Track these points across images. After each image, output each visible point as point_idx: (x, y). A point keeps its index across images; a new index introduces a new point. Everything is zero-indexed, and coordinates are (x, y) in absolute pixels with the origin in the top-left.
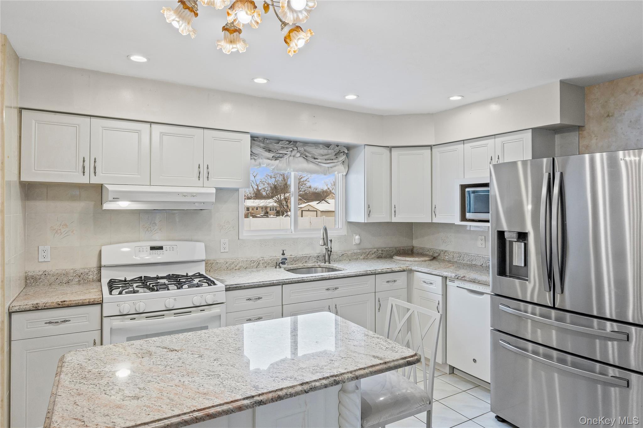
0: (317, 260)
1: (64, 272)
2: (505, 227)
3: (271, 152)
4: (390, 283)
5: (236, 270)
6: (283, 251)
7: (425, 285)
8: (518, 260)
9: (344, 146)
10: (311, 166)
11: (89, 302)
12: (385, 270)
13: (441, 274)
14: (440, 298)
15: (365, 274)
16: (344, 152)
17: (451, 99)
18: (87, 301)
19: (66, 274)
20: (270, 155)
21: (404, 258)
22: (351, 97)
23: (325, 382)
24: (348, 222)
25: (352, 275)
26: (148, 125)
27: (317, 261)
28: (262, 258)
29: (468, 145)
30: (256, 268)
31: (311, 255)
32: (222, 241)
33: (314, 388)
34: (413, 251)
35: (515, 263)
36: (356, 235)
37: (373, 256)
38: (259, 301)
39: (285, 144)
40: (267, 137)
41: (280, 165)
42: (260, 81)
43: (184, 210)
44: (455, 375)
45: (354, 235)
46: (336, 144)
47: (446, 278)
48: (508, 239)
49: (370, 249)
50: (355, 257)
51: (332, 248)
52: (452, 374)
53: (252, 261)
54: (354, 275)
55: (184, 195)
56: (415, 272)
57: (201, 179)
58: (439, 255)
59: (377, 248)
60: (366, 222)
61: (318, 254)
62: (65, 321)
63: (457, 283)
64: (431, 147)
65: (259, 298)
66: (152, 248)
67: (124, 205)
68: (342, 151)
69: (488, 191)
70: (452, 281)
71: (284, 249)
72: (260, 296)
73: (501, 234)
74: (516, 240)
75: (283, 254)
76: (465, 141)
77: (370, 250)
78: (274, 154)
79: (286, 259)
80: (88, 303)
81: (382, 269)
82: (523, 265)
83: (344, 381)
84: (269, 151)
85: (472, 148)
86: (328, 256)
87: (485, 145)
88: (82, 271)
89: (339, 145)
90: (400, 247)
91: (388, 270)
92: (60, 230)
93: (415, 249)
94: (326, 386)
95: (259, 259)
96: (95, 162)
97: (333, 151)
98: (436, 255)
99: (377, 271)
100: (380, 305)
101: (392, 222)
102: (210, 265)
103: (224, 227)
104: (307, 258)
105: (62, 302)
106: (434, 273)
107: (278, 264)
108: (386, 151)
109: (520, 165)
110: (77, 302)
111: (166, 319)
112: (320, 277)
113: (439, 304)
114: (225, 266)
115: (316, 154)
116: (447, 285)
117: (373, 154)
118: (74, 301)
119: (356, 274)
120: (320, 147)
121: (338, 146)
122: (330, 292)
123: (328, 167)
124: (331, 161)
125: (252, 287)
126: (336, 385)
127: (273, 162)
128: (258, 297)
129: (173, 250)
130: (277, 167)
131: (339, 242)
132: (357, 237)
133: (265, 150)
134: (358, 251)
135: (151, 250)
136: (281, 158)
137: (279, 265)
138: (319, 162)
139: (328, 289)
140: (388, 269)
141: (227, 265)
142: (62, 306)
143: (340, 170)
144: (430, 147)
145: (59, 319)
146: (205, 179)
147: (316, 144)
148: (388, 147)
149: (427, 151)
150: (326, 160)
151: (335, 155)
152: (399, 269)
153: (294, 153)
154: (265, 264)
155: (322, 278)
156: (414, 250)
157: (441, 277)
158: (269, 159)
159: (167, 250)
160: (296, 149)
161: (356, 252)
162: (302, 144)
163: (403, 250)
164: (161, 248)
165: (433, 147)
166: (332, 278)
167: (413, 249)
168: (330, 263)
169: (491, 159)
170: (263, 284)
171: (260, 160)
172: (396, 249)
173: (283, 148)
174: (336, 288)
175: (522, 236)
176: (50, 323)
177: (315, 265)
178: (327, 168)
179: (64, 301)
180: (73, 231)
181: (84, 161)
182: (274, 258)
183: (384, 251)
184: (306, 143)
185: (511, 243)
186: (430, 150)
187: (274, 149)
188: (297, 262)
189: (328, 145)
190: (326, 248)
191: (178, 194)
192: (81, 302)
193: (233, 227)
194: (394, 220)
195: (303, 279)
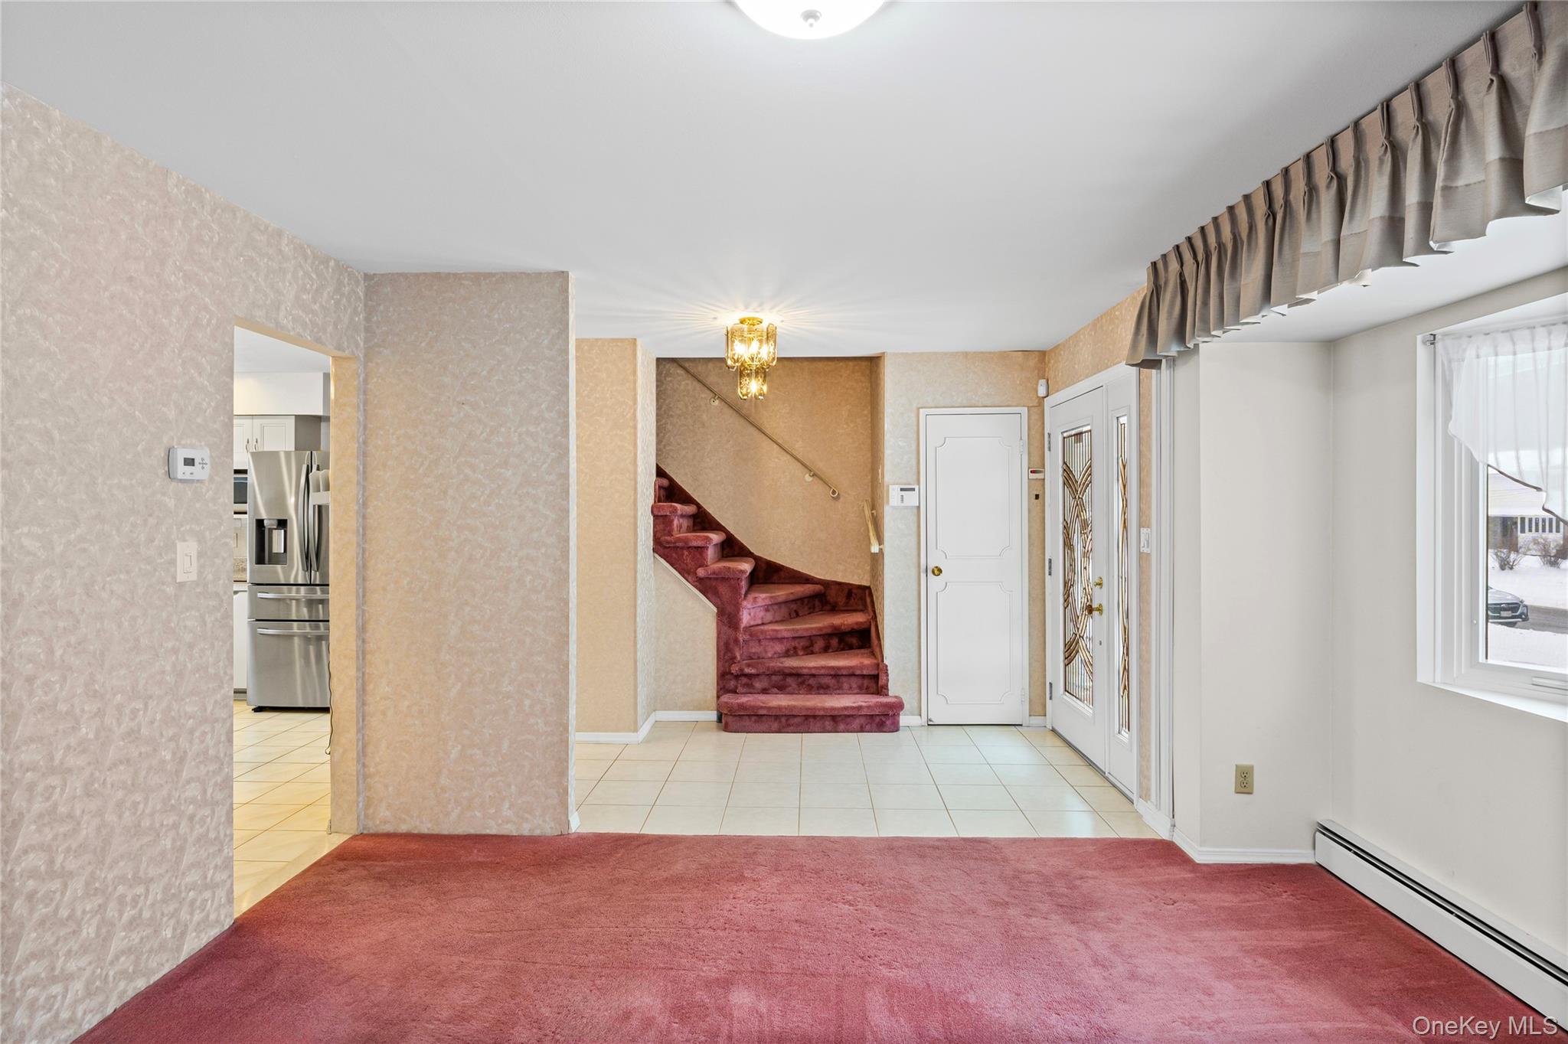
2: (264, 515)
8: (278, 547)
35: (275, 550)
48: (267, 527)
69: (246, 479)
73: (260, 523)
74: (275, 527)
82: (282, 551)
109: (282, 456)
169: (248, 442)
175: (282, 524)
185: (271, 530)
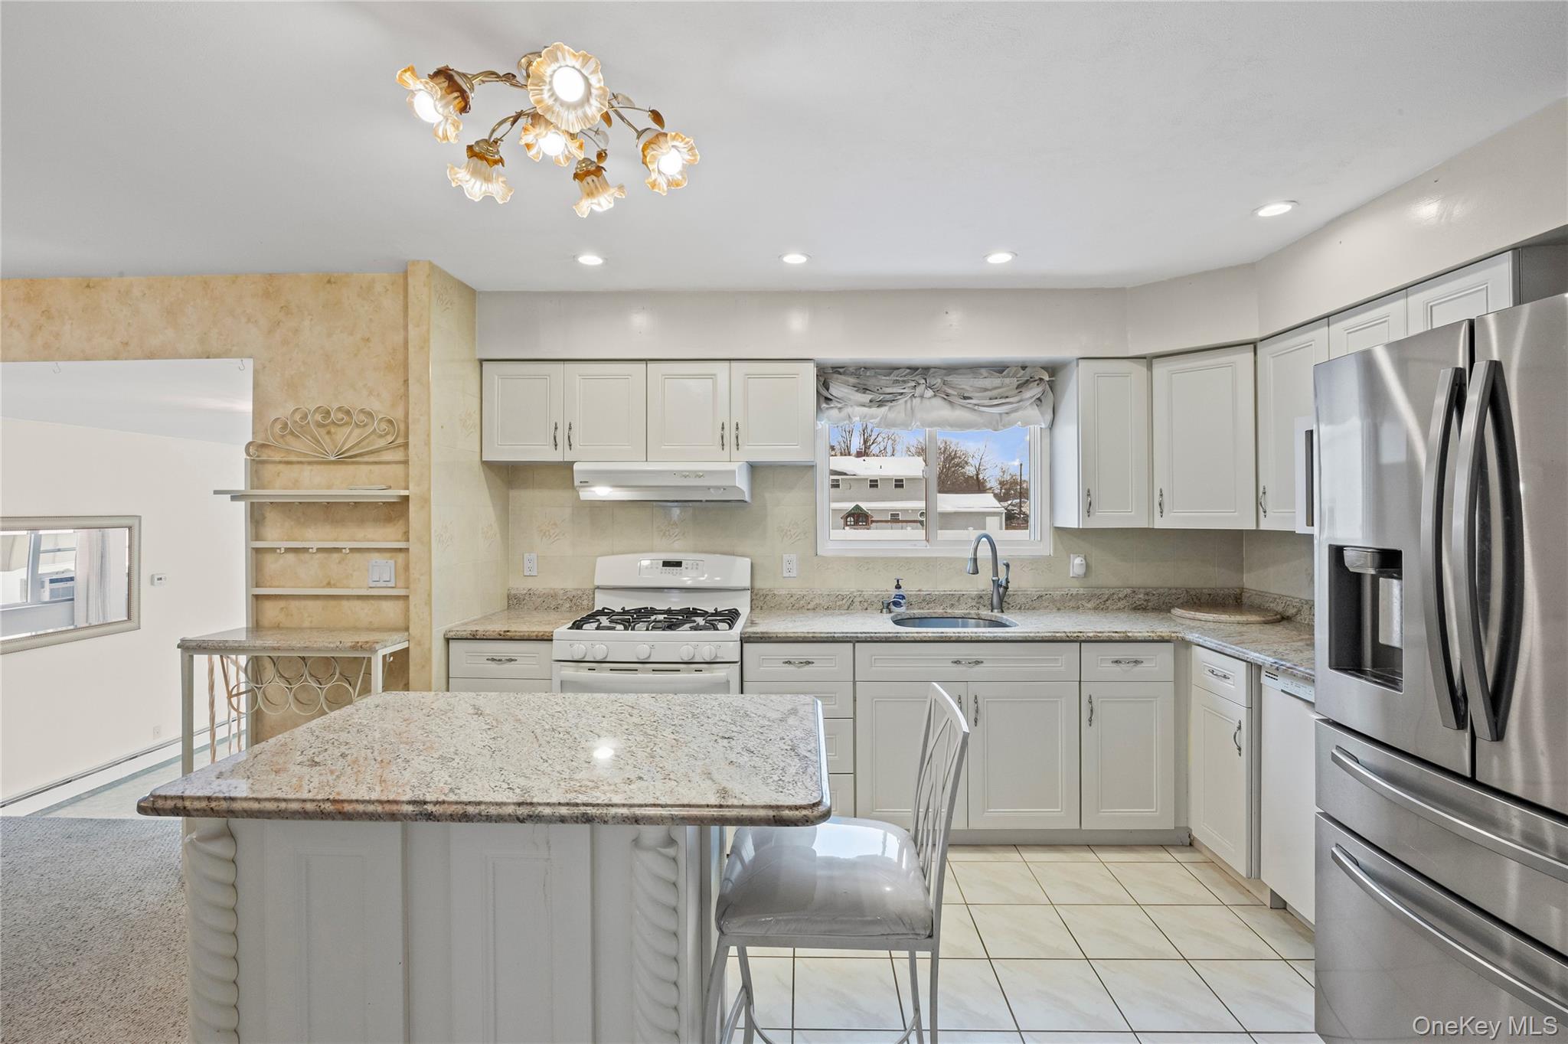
0: (978, 603)
1: (552, 592)
3: (868, 392)
4: (1120, 665)
5: (808, 609)
6: (898, 581)
7: (1213, 679)
8: (1388, 628)
9: (1042, 368)
10: (960, 414)
11: (537, 636)
12: (1107, 634)
13: (1241, 656)
14: (1241, 714)
15: (1051, 638)
16: (1041, 379)
17: (1264, 213)
18: (535, 634)
19: (554, 596)
20: (866, 398)
21: (1199, 615)
22: (1000, 258)
23: (564, 811)
24: (1056, 527)
25: (1015, 637)
26: (643, 366)
27: (978, 605)
28: (859, 591)
29: (1338, 327)
30: (847, 609)
31: (964, 593)
32: (786, 557)
33: (537, 816)
34: (1240, 599)
36: (1076, 555)
37: (1120, 604)
38: (807, 668)
39: (904, 374)
40: (867, 365)
41: (892, 415)
42: (794, 259)
43: (701, 501)
44: (1289, 916)
45: (1072, 555)
46: (1020, 365)
47: (1260, 667)
48: (1352, 570)
49: (1113, 588)
50: (1072, 604)
51: (1010, 580)
52: (1282, 912)
53: (840, 596)
54: (1020, 639)
55: (685, 475)
56: (1193, 646)
57: (727, 447)
58: (1299, 611)
59: (1132, 588)
60: (1081, 527)
61: (981, 591)
62: (511, 660)
63: (1282, 683)
64: (1254, 344)
65: (808, 663)
66: (666, 564)
67: (602, 492)
68: (1037, 378)
70: (1272, 676)
71: (898, 577)
72: (809, 658)
74: (1372, 572)
75: (898, 587)
76: (1330, 318)
77: (1112, 591)
78: (872, 396)
79: (903, 597)
80: (535, 638)
81: (1100, 632)
83: (606, 820)
84: (865, 390)
85: (1348, 333)
86: (1002, 597)
87: (1383, 321)
88: (574, 593)
89: (1027, 364)
90: (1202, 589)
91: (1114, 635)
92: (549, 531)
93: (1245, 595)
94: (563, 820)
95: (852, 593)
96: (570, 428)
97: (1015, 379)
98: (1291, 611)
99: (1084, 634)
100: (1092, 711)
101: (1155, 527)
102: (762, 598)
103: (789, 533)
104: (956, 599)
105: (505, 632)
106: (1228, 651)
107: (885, 605)
108: (1140, 369)
110: (522, 634)
111: (639, 676)
112: (938, 635)
113: (1239, 728)
114: (789, 602)
115: (968, 388)
116: (1261, 684)
117: (1098, 376)
118: (519, 632)
119: (1026, 637)
120: (982, 375)
121: (1024, 368)
122: (960, 668)
123: (1000, 414)
124: (1003, 401)
125: (791, 639)
126: (585, 823)
127: (874, 410)
128: (805, 661)
129: (697, 568)
130: (885, 419)
131: (1032, 569)
132: (1078, 561)
133: (856, 389)
134: (1081, 591)
135: (663, 566)
136: (892, 401)
137: (887, 608)
138: (976, 405)
139: (957, 662)
140: (1116, 632)
141: (792, 600)
142: (503, 638)
143: (1031, 418)
144: (1252, 346)
145: (504, 656)
146: (734, 447)
147: (973, 368)
148: (1145, 358)
149: (1246, 357)
150: (990, 399)
151: (1017, 388)
152: (1147, 634)
153: (919, 390)
154: (866, 604)
155: (942, 637)
156: (1243, 598)
157: (1245, 663)
158: (864, 406)
159: (687, 568)
160: (924, 381)
161: (1074, 593)
162: (944, 371)
163: (1210, 595)
164: (678, 564)
165: (1259, 345)
166: (965, 639)
167: (1241, 594)
168: (1003, 612)
170: (813, 637)
171: (849, 410)
172: (1187, 592)
173: (897, 381)
174: (978, 662)
176: (493, 660)
177: (969, 614)
178: (998, 417)
179: (508, 631)
180: (564, 534)
181: (556, 428)
182: (884, 593)
183: (1154, 595)
184: (952, 369)
186: (1253, 354)
187: (875, 386)
188: (932, 605)
189: (1000, 369)
190: (993, 581)
191: (675, 473)
192: (527, 634)
193: (805, 534)
194: (1160, 524)
195: (899, 635)
